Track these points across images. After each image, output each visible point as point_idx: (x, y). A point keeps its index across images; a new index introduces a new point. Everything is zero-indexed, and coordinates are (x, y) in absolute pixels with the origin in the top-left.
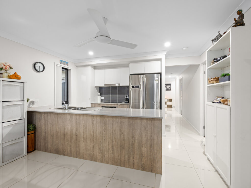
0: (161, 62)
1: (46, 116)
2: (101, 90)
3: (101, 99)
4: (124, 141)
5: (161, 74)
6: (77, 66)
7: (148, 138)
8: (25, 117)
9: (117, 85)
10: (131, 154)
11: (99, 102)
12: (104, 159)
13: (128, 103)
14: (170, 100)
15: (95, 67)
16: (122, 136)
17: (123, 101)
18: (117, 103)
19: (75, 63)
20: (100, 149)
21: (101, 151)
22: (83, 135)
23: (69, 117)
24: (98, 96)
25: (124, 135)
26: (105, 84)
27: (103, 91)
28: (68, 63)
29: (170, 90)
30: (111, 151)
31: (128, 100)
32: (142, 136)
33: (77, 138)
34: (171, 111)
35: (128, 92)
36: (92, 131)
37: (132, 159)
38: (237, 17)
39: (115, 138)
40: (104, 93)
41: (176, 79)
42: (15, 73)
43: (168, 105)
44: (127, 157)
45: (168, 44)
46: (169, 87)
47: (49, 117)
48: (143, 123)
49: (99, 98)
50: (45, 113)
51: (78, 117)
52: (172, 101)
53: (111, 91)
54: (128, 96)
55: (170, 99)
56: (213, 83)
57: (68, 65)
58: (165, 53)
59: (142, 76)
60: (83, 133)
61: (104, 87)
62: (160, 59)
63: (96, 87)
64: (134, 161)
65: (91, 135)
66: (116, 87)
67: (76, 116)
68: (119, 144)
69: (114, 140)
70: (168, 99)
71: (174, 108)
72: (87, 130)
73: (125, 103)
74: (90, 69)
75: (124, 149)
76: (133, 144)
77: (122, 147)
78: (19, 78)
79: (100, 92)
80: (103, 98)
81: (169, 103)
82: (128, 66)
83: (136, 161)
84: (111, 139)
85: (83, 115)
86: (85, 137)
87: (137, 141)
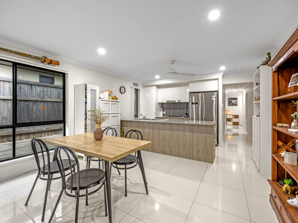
0: (218, 81)
1: (131, 124)
2: (163, 106)
3: (163, 114)
4: (186, 141)
5: (218, 91)
6: (144, 86)
7: (203, 139)
8: (119, 124)
9: (177, 101)
10: (191, 150)
11: (161, 116)
12: (172, 153)
13: (188, 117)
14: (237, 117)
15: (158, 87)
16: (185, 138)
17: (183, 116)
18: (177, 117)
19: (142, 84)
20: (169, 146)
21: (170, 148)
22: (157, 137)
23: (147, 125)
24: (161, 111)
25: (186, 137)
26: (167, 101)
27: (164, 107)
28: (138, 84)
29: (237, 105)
30: (177, 148)
31: (188, 115)
32: (199, 138)
33: (153, 139)
34: (238, 128)
35: (187, 108)
36: (163, 134)
37: (191, 153)
38: (267, 57)
39: (180, 139)
40: (166, 109)
41: (243, 93)
42: (115, 96)
43: (233, 122)
44: (188, 151)
45: (223, 68)
46: (235, 102)
47: (133, 125)
48: (199, 129)
49: (161, 113)
50: (130, 121)
51: (153, 125)
52: (239, 117)
53: (172, 107)
54: (188, 111)
55: (237, 115)
56: (258, 101)
57: (138, 86)
58: (222, 74)
59: (201, 94)
60: (157, 136)
61: (166, 103)
62: (217, 79)
63: (159, 103)
64: (193, 154)
65: (163, 137)
66: (177, 103)
67: (152, 124)
68: (183, 143)
69: (179, 140)
70: (233, 115)
71: (242, 126)
72: (160, 133)
73: (185, 117)
74: (154, 88)
75: (186, 146)
76: (193, 143)
77: (185, 145)
78: (117, 99)
79: (162, 107)
80: (165, 113)
81: (235, 120)
82: (188, 85)
83: (195, 154)
84: (177, 139)
85: (157, 123)
86: (158, 138)
87: (195, 141)
